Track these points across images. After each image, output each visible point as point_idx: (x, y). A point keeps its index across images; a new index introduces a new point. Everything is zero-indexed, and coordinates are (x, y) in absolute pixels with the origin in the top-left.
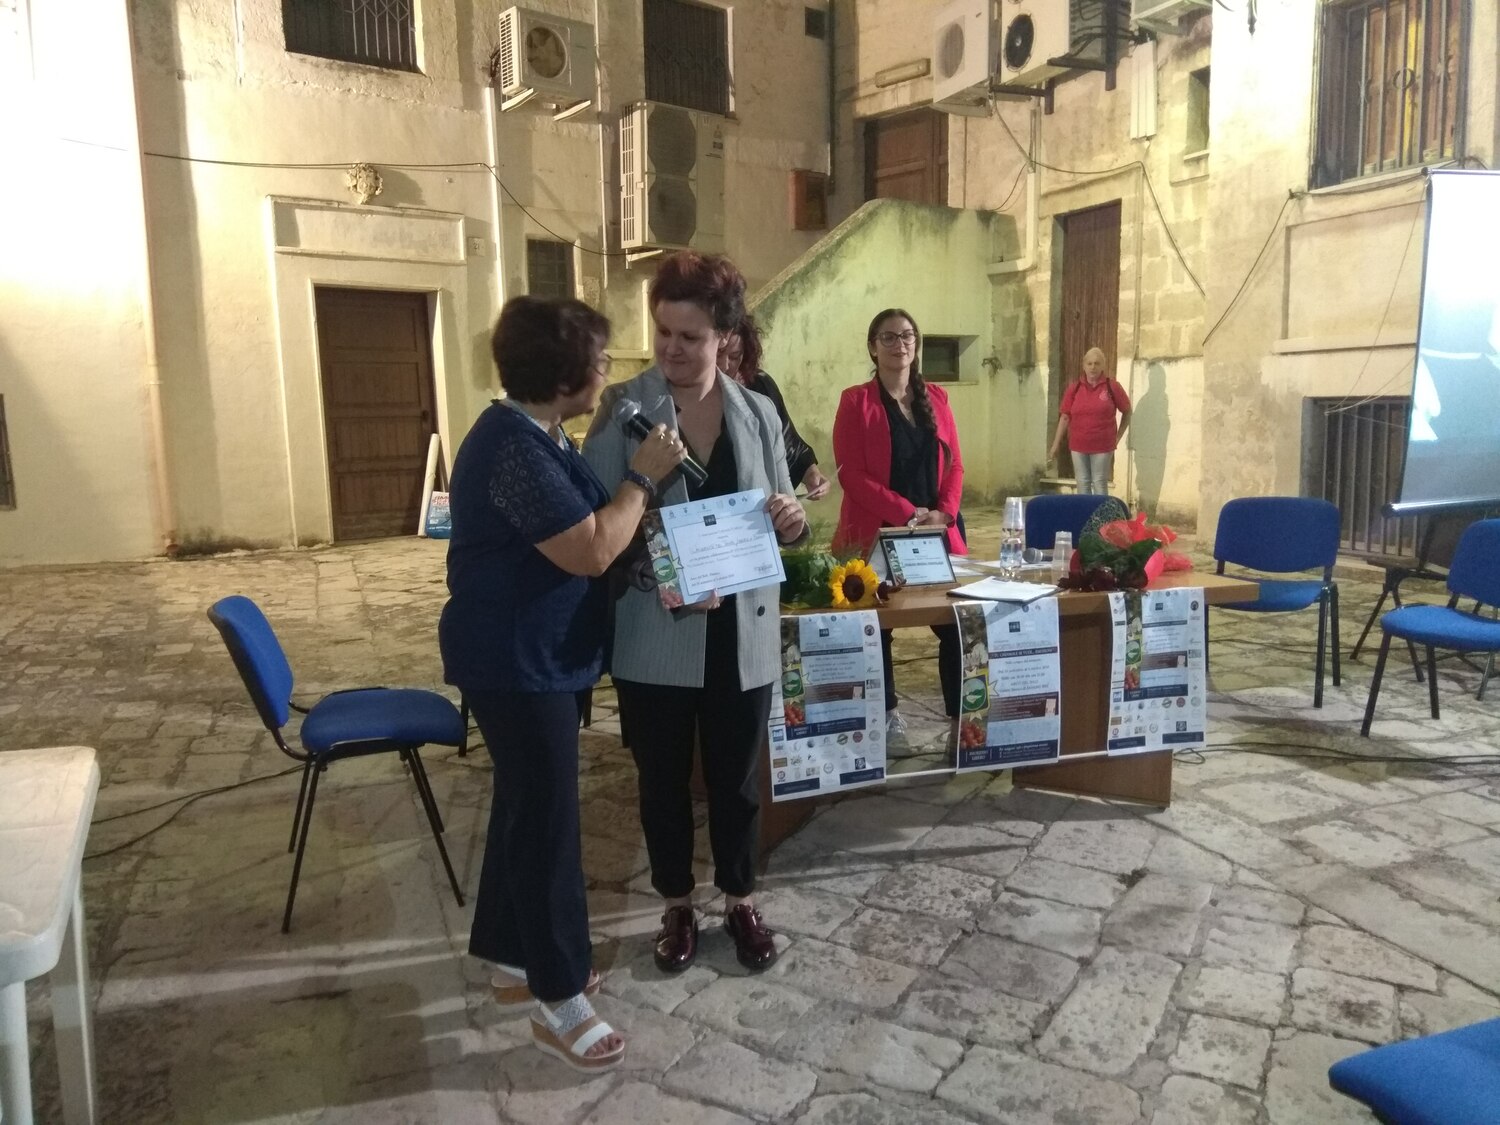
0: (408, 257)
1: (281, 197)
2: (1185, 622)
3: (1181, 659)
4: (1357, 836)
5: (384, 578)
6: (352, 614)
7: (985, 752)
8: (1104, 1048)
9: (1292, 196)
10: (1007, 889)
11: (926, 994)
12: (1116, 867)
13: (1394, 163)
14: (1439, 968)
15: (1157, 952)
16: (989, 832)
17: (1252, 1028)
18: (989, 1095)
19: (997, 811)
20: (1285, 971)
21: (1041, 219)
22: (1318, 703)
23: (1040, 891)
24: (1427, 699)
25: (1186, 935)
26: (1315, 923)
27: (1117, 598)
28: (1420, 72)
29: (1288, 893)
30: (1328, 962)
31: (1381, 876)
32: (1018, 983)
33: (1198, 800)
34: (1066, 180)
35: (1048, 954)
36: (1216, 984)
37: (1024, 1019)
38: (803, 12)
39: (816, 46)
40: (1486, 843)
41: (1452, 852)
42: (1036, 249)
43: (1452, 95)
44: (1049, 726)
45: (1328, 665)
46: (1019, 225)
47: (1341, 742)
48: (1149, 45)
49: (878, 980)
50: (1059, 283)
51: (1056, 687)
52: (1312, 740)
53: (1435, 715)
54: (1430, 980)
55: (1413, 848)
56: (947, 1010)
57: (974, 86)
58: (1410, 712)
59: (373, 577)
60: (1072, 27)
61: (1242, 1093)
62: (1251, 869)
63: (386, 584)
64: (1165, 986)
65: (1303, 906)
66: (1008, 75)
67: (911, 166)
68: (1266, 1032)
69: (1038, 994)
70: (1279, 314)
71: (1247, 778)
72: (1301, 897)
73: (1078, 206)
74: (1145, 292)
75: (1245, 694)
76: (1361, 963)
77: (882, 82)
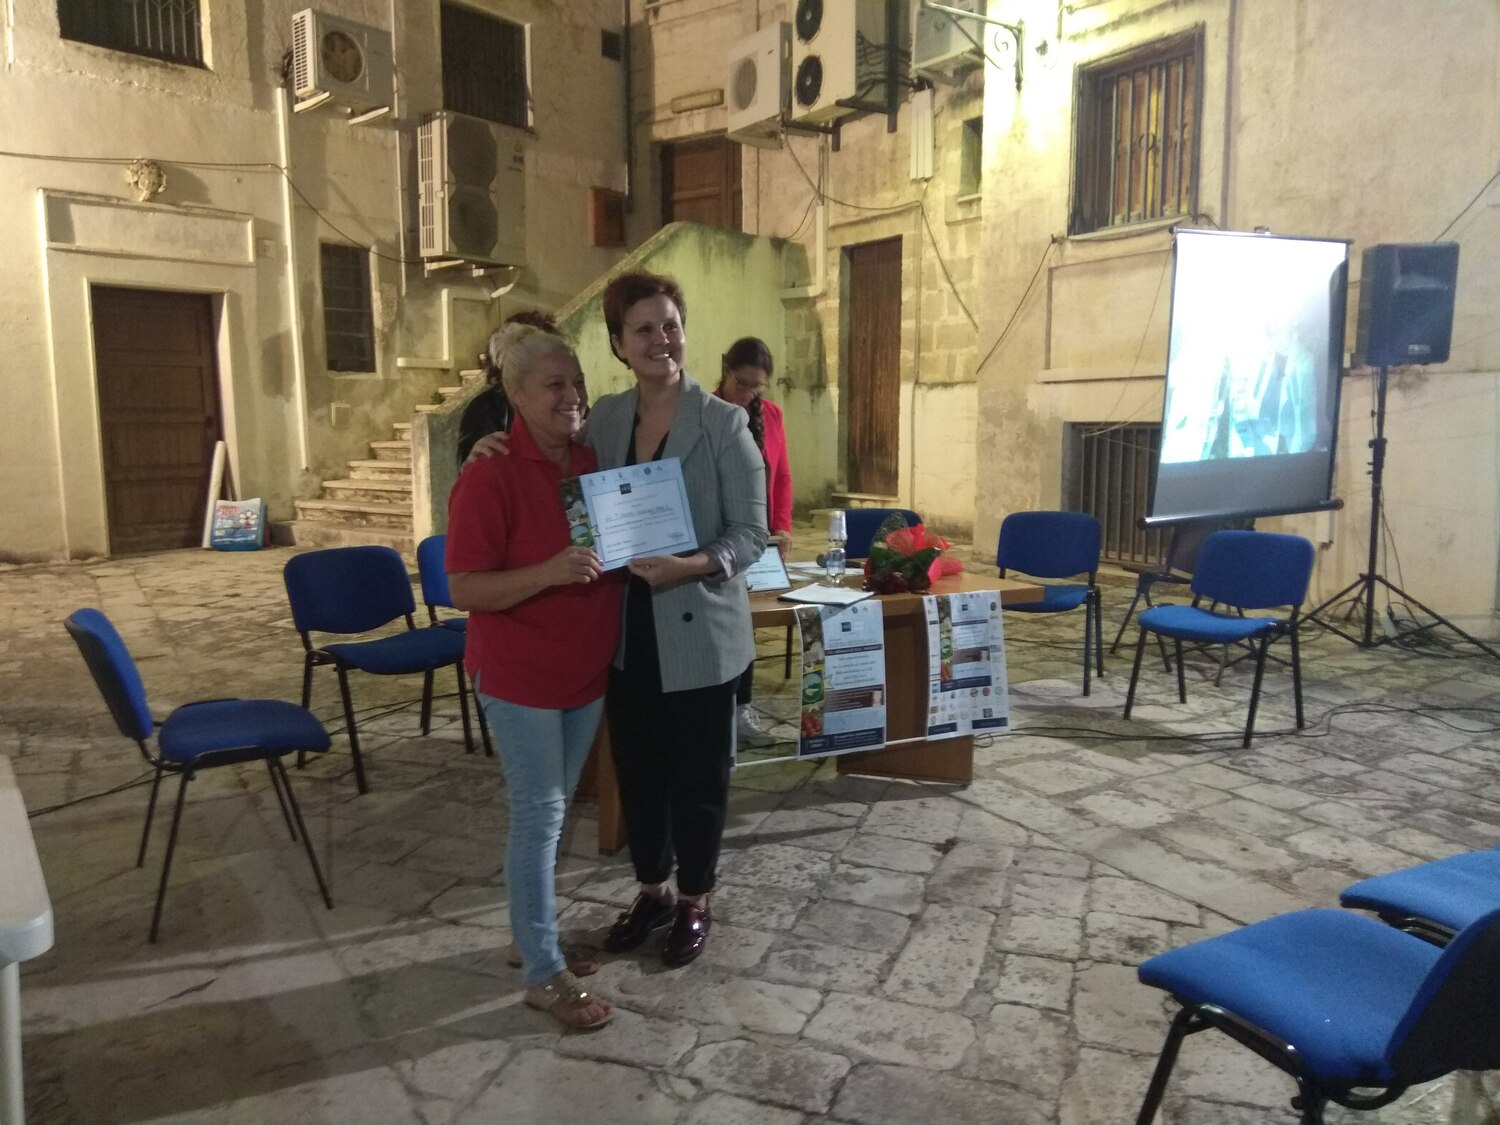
0: (193, 257)
1: (54, 190)
2: (985, 621)
3: (984, 654)
4: (1126, 803)
5: (174, 593)
6: (147, 630)
7: (822, 740)
8: (941, 986)
9: (1054, 241)
10: (843, 862)
11: (782, 954)
12: (933, 838)
13: (1139, 216)
14: (1199, 906)
15: (973, 906)
16: (821, 814)
17: (1057, 963)
18: (849, 1032)
19: (824, 795)
20: (1079, 916)
21: (829, 249)
22: (1086, 692)
23: (869, 862)
24: (1176, 687)
25: (996, 891)
26: (1101, 876)
27: (930, 601)
28: (1160, 136)
29: (1075, 852)
30: (1113, 906)
31: (1149, 835)
32: (862, 938)
33: (995, 778)
34: (852, 215)
35: (885, 914)
36: (1026, 929)
37: (872, 969)
38: (599, 34)
39: (612, 68)
40: (1230, 804)
41: (1203, 813)
42: (825, 278)
43: (1187, 158)
44: (876, 715)
45: (1094, 660)
46: (809, 254)
47: (1105, 726)
48: (926, 93)
49: (742, 945)
50: (847, 310)
51: (881, 679)
52: (1083, 723)
53: (1183, 700)
54: (1193, 916)
55: (1173, 811)
56: (804, 964)
57: (768, 120)
58: (1162, 698)
59: (161, 592)
60: (858, 71)
61: (1054, 1014)
62: (1043, 834)
63: (175, 599)
64: (984, 933)
65: (1088, 863)
66: (799, 112)
67: (707, 191)
68: (1069, 965)
69: (879, 946)
70: (1043, 347)
71: (1033, 757)
72: (1086, 855)
73: (863, 239)
74: (925, 322)
75: (1024, 686)
76: (1139, 906)
77: (677, 108)
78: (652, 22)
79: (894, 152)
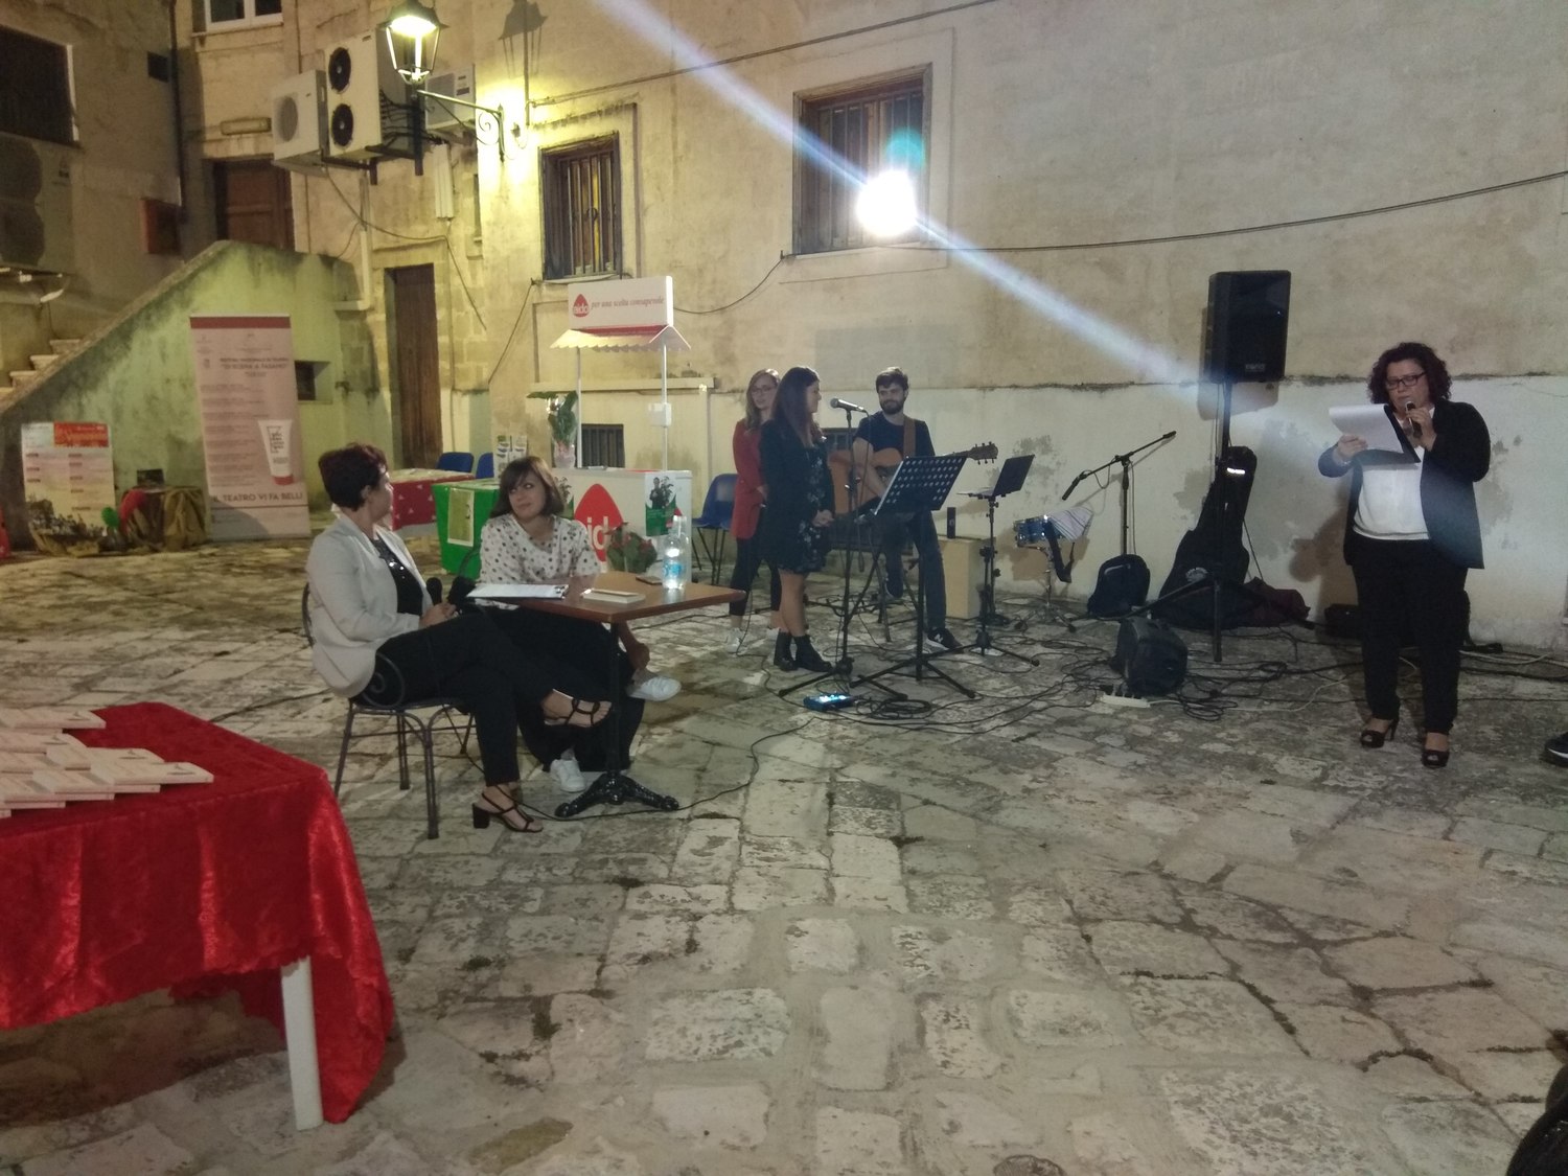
9: (533, 283)
13: (591, 268)
21: (374, 270)
28: (600, 211)
34: (391, 242)
38: (146, 56)
39: (159, 88)
42: (372, 294)
46: (357, 272)
48: (444, 147)
50: (394, 322)
57: (309, 153)
60: (382, 124)
66: (335, 151)
67: (259, 207)
70: (533, 367)
73: (403, 263)
74: (456, 338)
77: (227, 131)
78: (198, 49)
79: (422, 192)
